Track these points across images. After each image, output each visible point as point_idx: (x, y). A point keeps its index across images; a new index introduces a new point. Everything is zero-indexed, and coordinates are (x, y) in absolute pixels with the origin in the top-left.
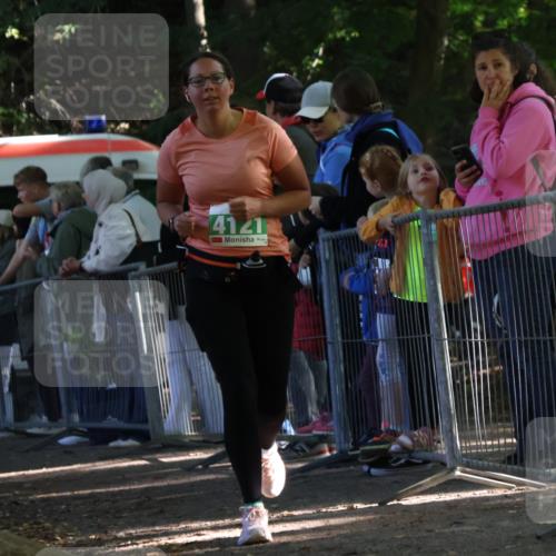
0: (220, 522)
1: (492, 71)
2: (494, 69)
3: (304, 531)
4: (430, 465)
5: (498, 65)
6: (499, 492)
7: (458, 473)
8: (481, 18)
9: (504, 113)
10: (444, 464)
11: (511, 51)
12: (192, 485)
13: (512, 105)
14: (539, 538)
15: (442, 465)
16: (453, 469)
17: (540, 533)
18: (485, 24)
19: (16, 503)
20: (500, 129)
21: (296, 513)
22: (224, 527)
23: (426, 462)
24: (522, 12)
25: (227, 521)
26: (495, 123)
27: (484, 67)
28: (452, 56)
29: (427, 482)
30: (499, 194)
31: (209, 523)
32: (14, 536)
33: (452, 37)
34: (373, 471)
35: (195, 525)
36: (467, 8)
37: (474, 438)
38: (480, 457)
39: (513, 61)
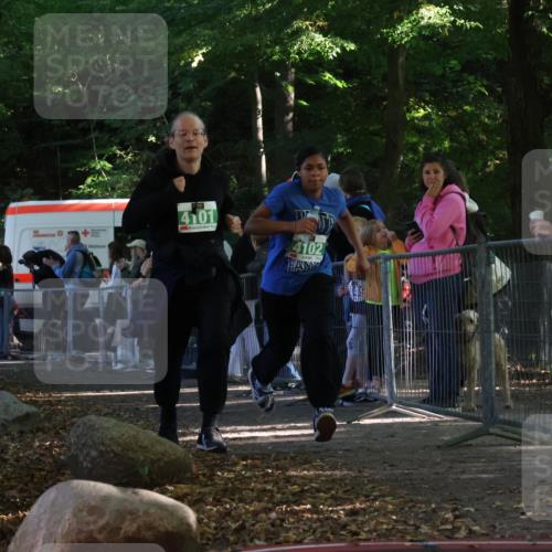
0: (254, 428)
1: (432, 175)
2: (434, 175)
3: (303, 435)
4: (378, 402)
5: (436, 172)
6: (417, 420)
7: (394, 407)
8: (423, 145)
9: (437, 200)
10: (386, 402)
11: (444, 165)
12: (239, 405)
13: (442, 197)
14: (439, 447)
15: (384, 402)
16: (391, 405)
17: (439, 444)
18: (425, 149)
19: (137, 409)
20: (434, 210)
21: (299, 425)
22: (256, 430)
23: (376, 400)
24: (447, 144)
25: (258, 427)
26: (431, 205)
27: (428, 173)
28: (405, 166)
29: (376, 411)
30: (432, 247)
31: (248, 428)
32: (135, 427)
33: (405, 155)
34: (345, 404)
35: (239, 428)
36: (415, 140)
37: (404, 387)
38: (407, 399)
39: (445, 170)
